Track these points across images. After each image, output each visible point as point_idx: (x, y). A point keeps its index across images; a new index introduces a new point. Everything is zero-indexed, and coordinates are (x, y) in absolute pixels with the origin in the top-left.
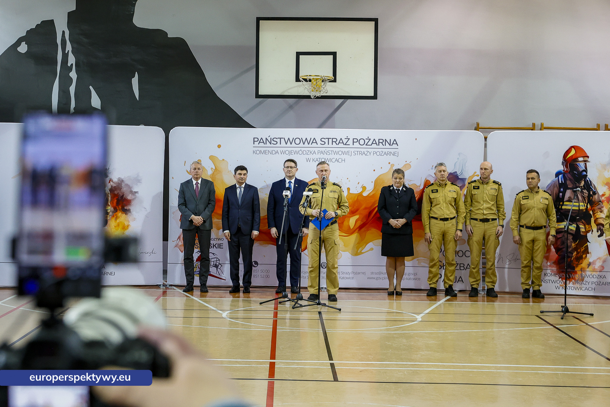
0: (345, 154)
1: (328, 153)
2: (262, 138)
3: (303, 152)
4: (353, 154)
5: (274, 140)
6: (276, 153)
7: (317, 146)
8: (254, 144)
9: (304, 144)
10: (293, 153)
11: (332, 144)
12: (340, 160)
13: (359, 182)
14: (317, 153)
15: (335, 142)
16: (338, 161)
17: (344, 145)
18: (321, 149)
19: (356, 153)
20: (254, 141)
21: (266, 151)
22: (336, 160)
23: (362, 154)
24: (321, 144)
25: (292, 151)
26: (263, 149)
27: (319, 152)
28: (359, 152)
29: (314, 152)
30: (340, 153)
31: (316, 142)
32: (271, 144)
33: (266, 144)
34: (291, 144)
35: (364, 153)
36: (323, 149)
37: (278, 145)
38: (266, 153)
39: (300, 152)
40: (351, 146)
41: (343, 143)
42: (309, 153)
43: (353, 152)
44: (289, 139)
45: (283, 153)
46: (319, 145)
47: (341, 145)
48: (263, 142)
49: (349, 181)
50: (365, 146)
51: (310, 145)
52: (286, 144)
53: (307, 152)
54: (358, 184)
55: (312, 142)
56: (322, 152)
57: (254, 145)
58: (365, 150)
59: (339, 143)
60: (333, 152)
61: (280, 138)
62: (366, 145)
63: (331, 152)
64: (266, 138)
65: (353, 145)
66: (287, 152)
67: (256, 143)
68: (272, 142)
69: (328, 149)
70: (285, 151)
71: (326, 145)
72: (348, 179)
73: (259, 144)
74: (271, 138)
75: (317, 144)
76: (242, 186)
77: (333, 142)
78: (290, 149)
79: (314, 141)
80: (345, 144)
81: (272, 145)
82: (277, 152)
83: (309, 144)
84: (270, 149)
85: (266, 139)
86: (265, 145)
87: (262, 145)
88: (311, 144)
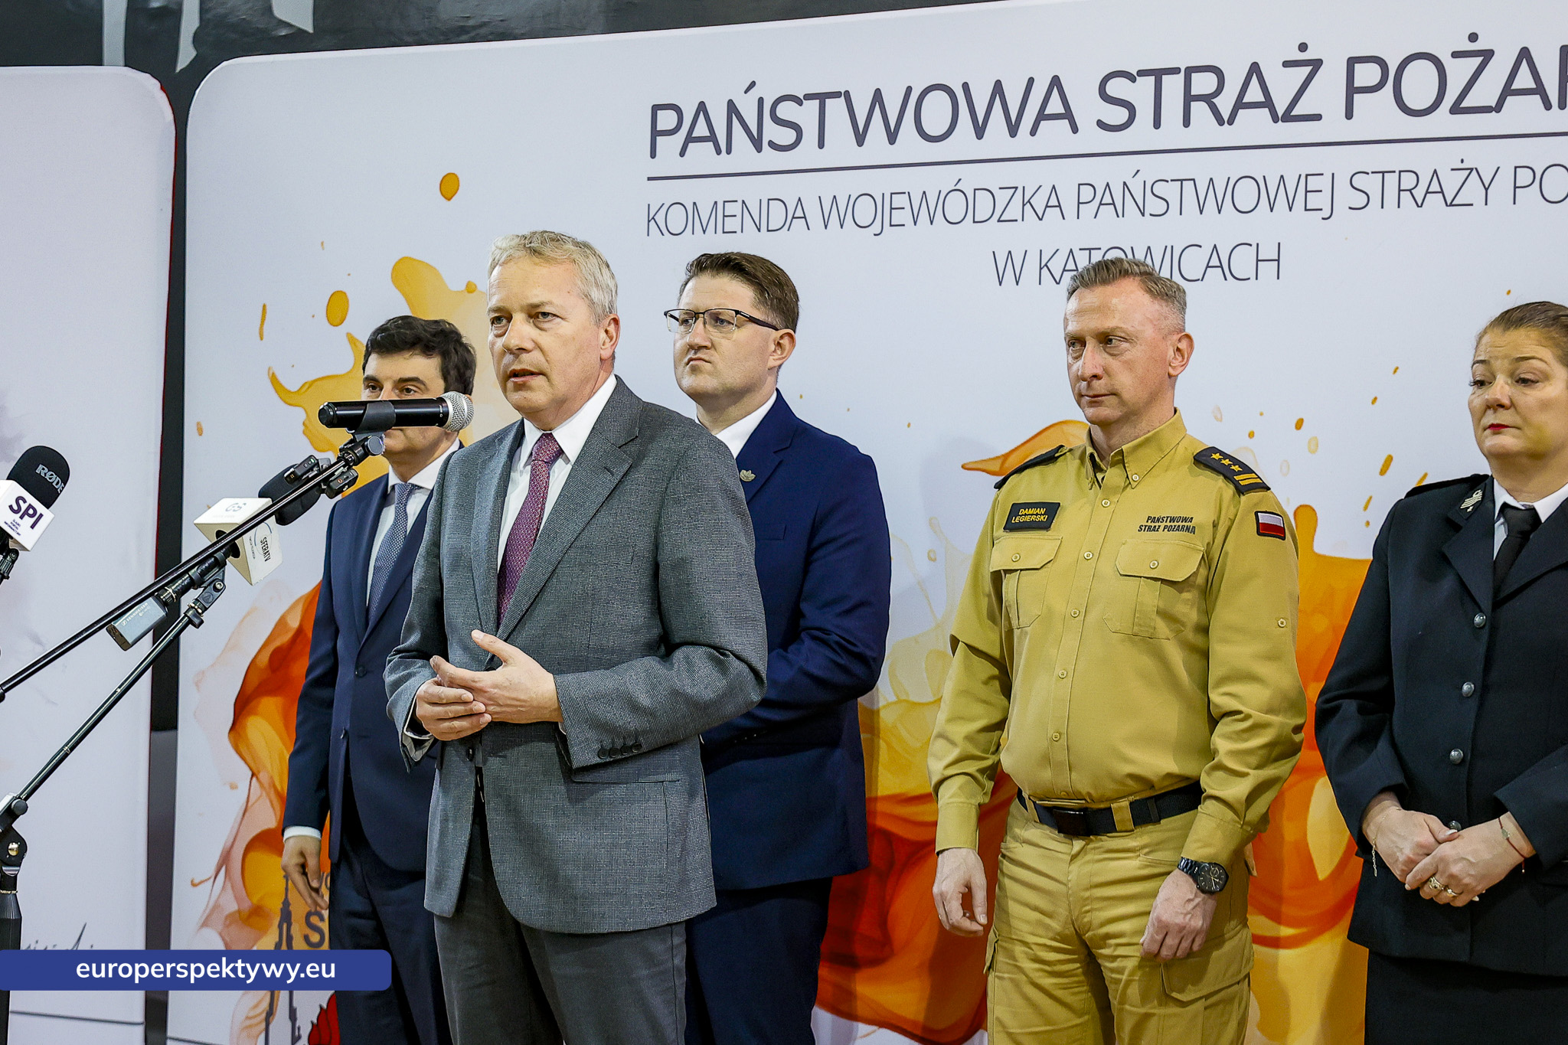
0: (1281, 203)
1: (1154, 205)
2: (702, 107)
3: (970, 206)
4: (1346, 197)
5: (786, 111)
6: (787, 224)
7: (1076, 144)
8: (653, 155)
9: (980, 131)
10: (903, 217)
11: (1187, 122)
12: (1243, 262)
13: (1390, 459)
14: (1069, 207)
15: (1208, 99)
16: (1227, 271)
17: (1275, 119)
18: (1099, 172)
19: (1372, 184)
20: (655, 133)
21: (734, 209)
22: (1215, 261)
23: (1419, 193)
24: (1101, 124)
25: (898, 201)
26: (705, 194)
27: (1087, 193)
28: (1391, 180)
29: (1053, 202)
30: (1246, 194)
31: (1068, 115)
32: (759, 149)
33: (729, 152)
34: (892, 138)
35: (1435, 187)
36: (1115, 171)
37: (807, 154)
38: (732, 224)
39: (955, 206)
40: (1334, 126)
41: (1268, 103)
42: (1014, 211)
43: (1342, 183)
44: (878, 97)
45: (834, 221)
46: (1091, 138)
47: (1254, 125)
48: (712, 138)
49: (1313, 446)
50: (1442, 122)
51: (1024, 143)
52: (860, 139)
53: (1003, 197)
54: (1383, 472)
55: (1042, 116)
56: (1106, 199)
57: (658, 167)
58: (1444, 157)
59: (1240, 104)
60: (1188, 186)
61: (822, 98)
62: (1456, 109)
63: (1170, 191)
64: (731, 106)
65: (1349, 115)
66: (865, 211)
67: (669, 145)
68: (773, 132)
69: (1155, 168)
70: (852, 203)
71: (1142, 135)
72: (1299, 424)
73: (682, 154)
74: (761, 101)
75: (1075, 129)
76: (414, 480)
77: (1195, 106)
78: (880, 183)
79: (1055, 106)
80: (1288, 117)
81: (770, 159)
82: (799, 213)
83: (1013, 130)
84: (753, 191)
85: (732, 108)
86: (724, 163)
87: (702, 156)
88: (1033, 132)
